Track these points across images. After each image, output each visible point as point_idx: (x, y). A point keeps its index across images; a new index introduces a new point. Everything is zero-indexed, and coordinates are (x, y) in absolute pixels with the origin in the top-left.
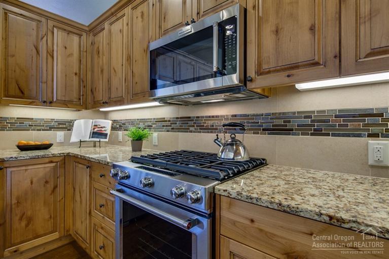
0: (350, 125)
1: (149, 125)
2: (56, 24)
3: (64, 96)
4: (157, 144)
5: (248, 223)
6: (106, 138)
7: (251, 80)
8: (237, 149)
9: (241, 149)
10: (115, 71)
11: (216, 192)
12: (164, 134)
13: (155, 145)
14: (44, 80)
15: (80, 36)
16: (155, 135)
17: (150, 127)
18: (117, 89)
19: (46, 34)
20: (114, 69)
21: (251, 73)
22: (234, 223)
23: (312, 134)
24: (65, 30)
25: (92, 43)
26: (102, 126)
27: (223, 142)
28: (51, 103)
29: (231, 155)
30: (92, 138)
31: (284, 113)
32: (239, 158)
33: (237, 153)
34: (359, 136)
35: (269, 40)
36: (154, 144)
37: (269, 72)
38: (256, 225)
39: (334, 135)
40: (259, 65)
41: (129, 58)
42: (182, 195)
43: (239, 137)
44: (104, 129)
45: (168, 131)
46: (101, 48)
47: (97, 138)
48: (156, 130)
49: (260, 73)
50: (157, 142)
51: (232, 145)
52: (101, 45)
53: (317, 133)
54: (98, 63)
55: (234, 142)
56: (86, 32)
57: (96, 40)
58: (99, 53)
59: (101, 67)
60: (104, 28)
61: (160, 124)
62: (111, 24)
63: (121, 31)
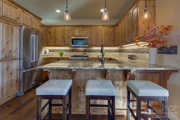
1: (63, 51)
10: (58, 39)
16: (65, 53)
18: (59, 43)
25: (46, 30)
29: (85, 55)
35: (91, 42)
39: (96, 52)
41: (63, 37)
45: (69, 52)
46: (51, 32)
49: (90, 45)
53: (94, 52)
54: (50, 36)
55: (85, 53)
56: (45, 26)
57: (48, 29)
58: (50, 33)
59: (51, 37)
60: (53, 28)
61: (66, 51)
62: (56, 28)
63: (60, 31)
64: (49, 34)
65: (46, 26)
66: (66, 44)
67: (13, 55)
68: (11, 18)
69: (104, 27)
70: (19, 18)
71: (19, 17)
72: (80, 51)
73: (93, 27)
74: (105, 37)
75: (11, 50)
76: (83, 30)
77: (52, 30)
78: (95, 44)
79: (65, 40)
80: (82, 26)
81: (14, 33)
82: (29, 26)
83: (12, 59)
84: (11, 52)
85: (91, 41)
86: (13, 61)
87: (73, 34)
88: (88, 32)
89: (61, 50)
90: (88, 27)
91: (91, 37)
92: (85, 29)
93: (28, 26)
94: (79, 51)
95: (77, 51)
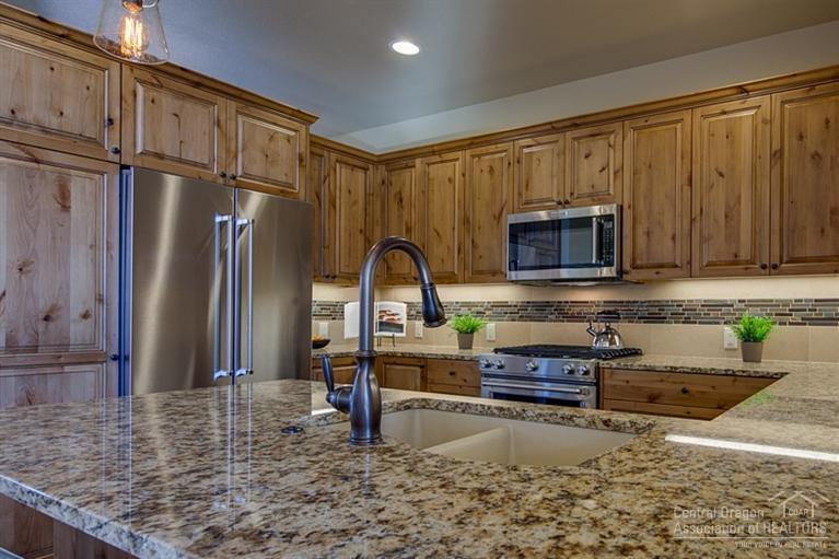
0: (712, 314)
1: (481, 311)
2: (340, 157)
3: (348, 266)
4: (494, 338)
5: (624, 384)
6: (402, 331)
7: (627, 273)
8: (613, 338)
9: (616, 337)
10: (438, 234)
11: (601, 365)
12: (506, 324)
13: (490, 341)
14: (327, 244)
15: (366, 170)
16: (491, 325)
17: (479, 313)
18: (443, 261)
19: (329, 175)
20: (436, 231)
21: (627, 266)
22: (614, 387)
23: (684, 323)
24: (348, 164)
25: (383, 182)
26: (394, 312)
27: (597, 331)
28: (334, 277)
30: (380, 330)
31: (659, 301)
32: (614, 347)
33: (612, 342)
34: (718, 323)
35: (642, 240)
36: (488, 338)
37: (642, 268)
38: (630, 384)
39: (700, 323)
40: (634, 259)
41: (466, 221)
42: (571, 372)
43: (613, 325)
44: (396, 318)
45: (513, 320)
46: (405, 195)
47: (390, 331)
48: (491, 318)
49: (635, 267)
50: (494, 335)
51: (606, 333)
52: (407, 189)
53: (687, 321)
54: (400, 216)
55: (609, 331)
56: (373, 163)
57: (393, 179)
58: (401, 200)
59: (406, 224)
60: (414, 166)
61: (500, 310)
62: (429, 164)
63: (450, 180)
64: (394, 207)
65: (380, 162)
66: (484, 265)
67: (68, 338)
68: (53, 122)
69: (752, 101)
70: (117, 122)
71: (116, 114)
72: (585, 310)
73: (653, 120)
74: (754, 188)
75: (54, 308)
76: (583, 153)
77: (410, 179)
78: (668, 259)
79: (476, 240)
80: (576, 126)
81: (72, 210)
82: (204, 166)
83: (62, 360)
84: (54, 316)
85: (641, 230)
86: (67, 369)
87: (520, 194)
88: (618, 166)
89: (468, 305)
90: (617, 126)
91: (641, 206)
92: (599, 146)
93: (195, 164)
94: (578, 309)
95: (563, 313)
